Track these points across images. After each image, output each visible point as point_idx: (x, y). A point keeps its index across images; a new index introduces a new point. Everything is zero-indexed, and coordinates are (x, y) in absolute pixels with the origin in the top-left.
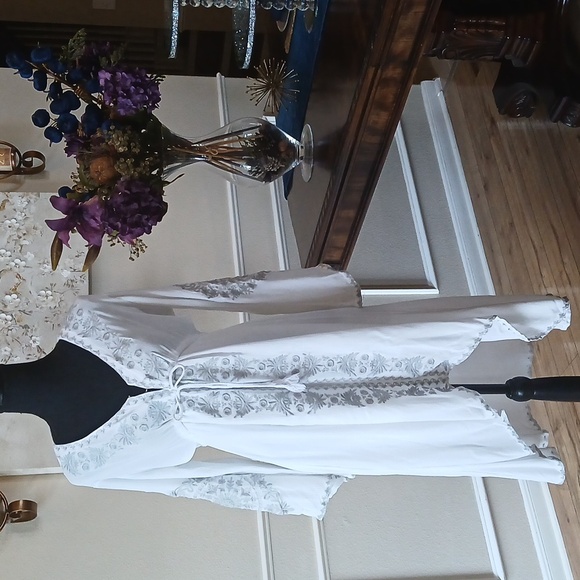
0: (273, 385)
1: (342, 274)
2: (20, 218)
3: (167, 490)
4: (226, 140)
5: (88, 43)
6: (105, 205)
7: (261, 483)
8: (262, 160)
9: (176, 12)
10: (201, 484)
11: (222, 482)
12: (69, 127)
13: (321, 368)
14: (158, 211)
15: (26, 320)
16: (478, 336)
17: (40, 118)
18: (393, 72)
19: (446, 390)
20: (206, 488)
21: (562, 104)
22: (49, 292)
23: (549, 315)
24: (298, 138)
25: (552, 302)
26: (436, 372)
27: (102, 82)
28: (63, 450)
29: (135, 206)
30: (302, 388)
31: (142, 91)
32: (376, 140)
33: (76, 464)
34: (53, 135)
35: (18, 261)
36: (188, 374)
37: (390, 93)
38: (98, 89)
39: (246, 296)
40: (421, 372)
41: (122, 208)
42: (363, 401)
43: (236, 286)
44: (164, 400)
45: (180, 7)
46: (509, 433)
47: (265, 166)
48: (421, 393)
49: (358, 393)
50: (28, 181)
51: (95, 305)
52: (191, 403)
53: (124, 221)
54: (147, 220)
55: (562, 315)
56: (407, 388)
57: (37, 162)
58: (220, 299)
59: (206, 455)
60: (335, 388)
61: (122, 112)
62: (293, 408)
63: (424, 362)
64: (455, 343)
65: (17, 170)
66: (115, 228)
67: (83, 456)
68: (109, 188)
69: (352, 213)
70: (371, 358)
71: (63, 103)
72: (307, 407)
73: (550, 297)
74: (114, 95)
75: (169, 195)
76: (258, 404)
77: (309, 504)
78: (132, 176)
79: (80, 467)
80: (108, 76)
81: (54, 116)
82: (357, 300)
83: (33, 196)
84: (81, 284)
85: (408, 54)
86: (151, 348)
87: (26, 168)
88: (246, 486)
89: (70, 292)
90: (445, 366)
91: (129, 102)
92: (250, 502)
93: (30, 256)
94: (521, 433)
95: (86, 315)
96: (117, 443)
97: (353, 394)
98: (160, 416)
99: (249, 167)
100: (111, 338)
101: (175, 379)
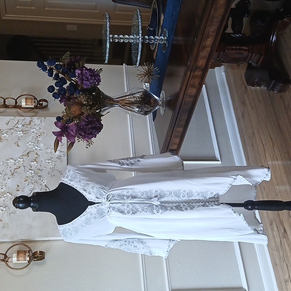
0: (147, 202)
1: (176, 157)
2: (37, 128)
3: (103, 244)
4: (128, 97)
5: (71, 57)
6: (77, 125)
7: (142, 242)
8: (143, 106)
9: (108, 45)
10: (117, 242)
11: (125, 241)
12: (63, 93)
13: (167, 195)
14: (99, 128)
15: (40, 173)
16: (231, 183)
17: (51, 89)
18: (198, 73)
19: (218, 205)
20: (119, 244)
21: (272, 83)
22: (50, 161)
23: (262, 175)
24: (159, 97)
25: (262, 169)
26: (214, 198)
27: (77, 74)
28: (62, 228)
29: (90, 126)
30: (159, 203)
31: (94, 78)
32: (191, 100)
33: (67, 233)
34: (55, 96)
35: (36, 147)
36: (113, 197)
37: (197, 81)
38: (75, 76)
39: (136, 165)
40: (208, 197)
41: (85, 127)
42: (184, 209)
43: (132, 161)
44: (103, 207)
45: (110, 42)
46: (244, 223)
47: (145, 109)
48: (208, 206)
49: (182, 206)
50: (41, 112)
51: (76, 168)
52: (114, 209)
53: (85, 133)
54: (95, 132)
55: (267, 175)
56: (202, 204)
57: (44, 104)
58: (126, 166)
60: (172, 203)
61: (85, 87)
62: (155, 211)
63: (209, 193)
64: (222, 185)
65: (36, 107)
66: (81, 135)
67: (70, 230)
68: (79, 118)
69: (181, 129)
70: (187, 191)
71: (60, 82)
72: (161, 211)
73: (262, 167)
74: (82, 80)
75: (104, 120)
76: (141, 209)
77: (161, 252)
78: (89, 114)
79: (68, 234)
80: (80, 72)
81: (57, 88)
82: (182, 167)
83: (43, 119)
84: (64, 158)
85: (204, 66)
86: (98, 186)
87: (40, 106)
88: (135, 243)
89: (59, 161)
90: (218, 195)
91: (88, 83)
92: (137, 250)
93: (42, 145)
94: (249, 223)
95: (72, 172)
96: (84, 225)
97: (179, 206)
98: (101, 214)
99: (138, 109)
100: (82, 182)
101: (107, 199)
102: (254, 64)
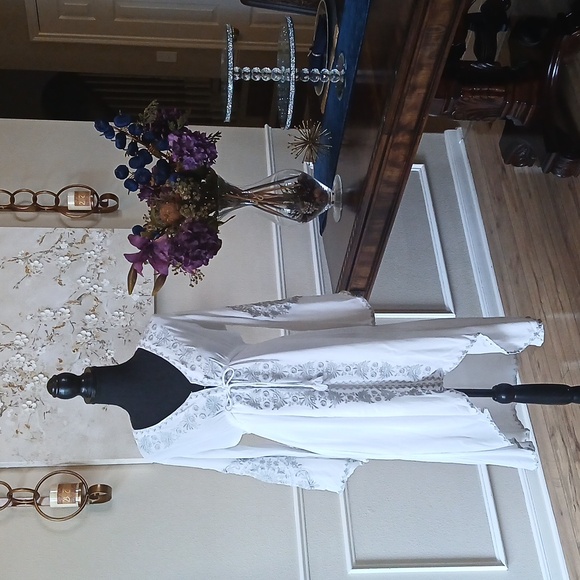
0: (302, 385)
1: (360, 299)
2: (98, 250)
3: (219, 467)
4: (272, 187)
5: (159, 111)
6: (172, 242)
7: (293, 463)
8: (299, 204)
9: (231, 87)
10: (246, 463)
11: (262, 462)
12: (144, 179)
13: (340, 373)
14: (214, 247)
15: (103, 336)
16: (465, 349)
17: (121, 172)
18: (403, 138)
19: (440, 392)
20: (250, 466)
21: (552, 159)
22: (122, 313)
23: (527, 334)
24: (331, 187)
25: (528, 323)
26: (433, 377)
27: (171, 143)
28: (140, 434)
29: (196, 243)
30: (325, 388)
31: (203, 151)
32: (391, 190)
33: (150, 445)
34: (130, 185)
35: (96, 286)
36: (237, 376)
37: (401, 154)
38: (167, 147)
39: (283, 316)
40: (420, 377)
41: (186, 244)
42: (373, 399)
43: (275, 308)
44: (218, 395)
45: (234, 80)
46: (491, 427)
47: (302, 210)
48: (420, 394)
49: (370, 392)
50: (105, 219)
51: (166, 322)
52: (239, 398)
53: (187, 255)
54: (206, 254)
55: (536, 334)
56: (409, 390)
57: (111, 203)
58: (262, 318)
59: (249, 440)
60: (351, 389)
61: (186, 167)
62: (318, 403)
63: (423, 369)
64: (447, 354)
65: (95, 210)
66: (180, 260)
67: (156, 439)
68: (175, 228)
69: (373, 249)
70: (380, 365)
71: (139, 159)
72: (329, 403)
73: (528, 318)
74: (180, 154)
75: (223, 233)
76: (290, 400)
77: (330, 481)
78: (194, 219)
79: (153, 448)
80: (176, 138)
81: (132, 170)
82: (372, 319)
83: (109, 231)
84: (149, 307)
85: (414, 124)
86: (208, 355)
87: (103, 208)
88: (281, 466)
89: (138, 313)
90: (440, 372)
91: (192, 159)
92: (285, 479)
93: (106, 282)
94: (502, 429)
95: (159, 329)
96: (182, 429)
97: (365, 394)
98: (215, 408)
99: (289, 210)
100: (178, 347)
101: (226, 379)
102: (516, 122)
